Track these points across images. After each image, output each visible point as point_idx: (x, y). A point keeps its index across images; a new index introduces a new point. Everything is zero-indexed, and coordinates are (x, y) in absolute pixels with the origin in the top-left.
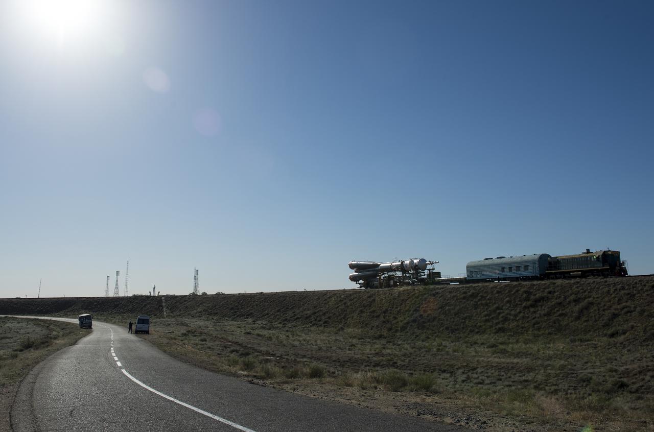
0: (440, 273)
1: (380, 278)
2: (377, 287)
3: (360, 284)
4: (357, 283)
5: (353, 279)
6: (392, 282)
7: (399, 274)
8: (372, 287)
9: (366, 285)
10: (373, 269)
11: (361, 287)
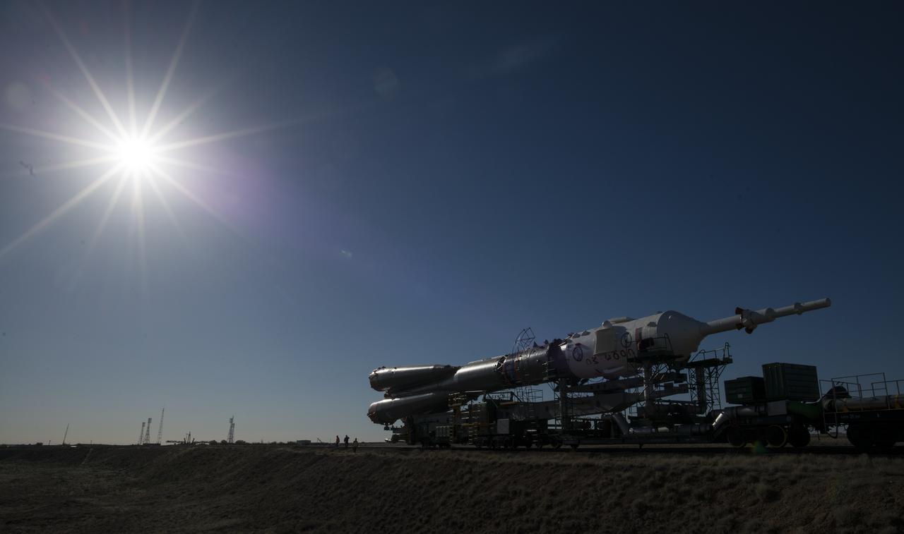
0: (814, 369)
1: (457, 410)
2: (445, 444)
3: (394, 430)
4: (386, 429)
5: (379, 416)
6: (503, 426)
7: (545, 392)
8: (429, 442)
9: (413, 434)
10: (435, 386)
11: (395, 439)
